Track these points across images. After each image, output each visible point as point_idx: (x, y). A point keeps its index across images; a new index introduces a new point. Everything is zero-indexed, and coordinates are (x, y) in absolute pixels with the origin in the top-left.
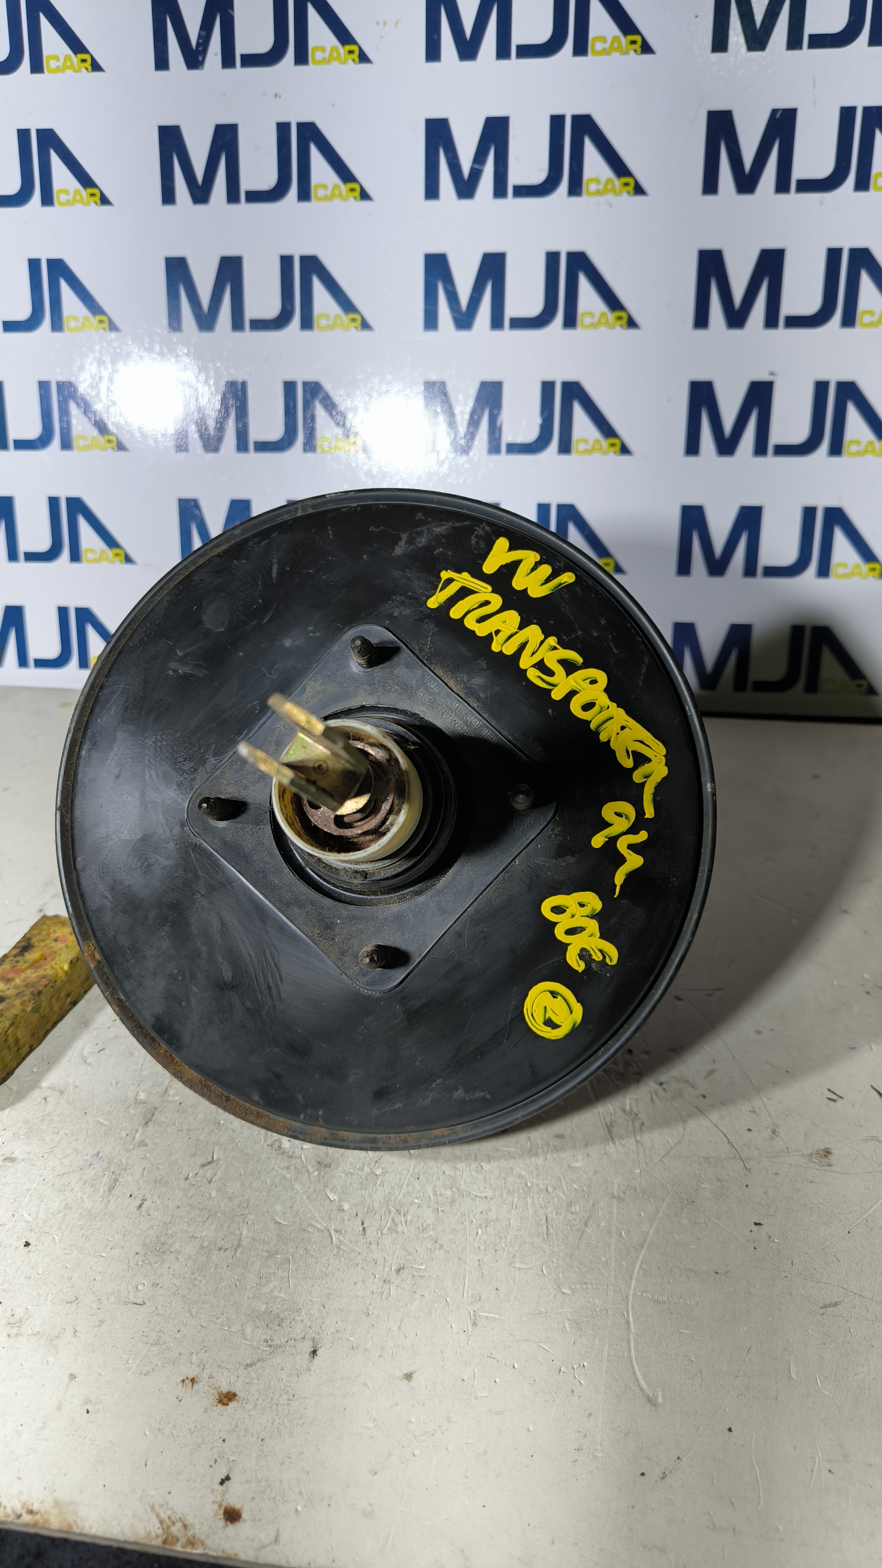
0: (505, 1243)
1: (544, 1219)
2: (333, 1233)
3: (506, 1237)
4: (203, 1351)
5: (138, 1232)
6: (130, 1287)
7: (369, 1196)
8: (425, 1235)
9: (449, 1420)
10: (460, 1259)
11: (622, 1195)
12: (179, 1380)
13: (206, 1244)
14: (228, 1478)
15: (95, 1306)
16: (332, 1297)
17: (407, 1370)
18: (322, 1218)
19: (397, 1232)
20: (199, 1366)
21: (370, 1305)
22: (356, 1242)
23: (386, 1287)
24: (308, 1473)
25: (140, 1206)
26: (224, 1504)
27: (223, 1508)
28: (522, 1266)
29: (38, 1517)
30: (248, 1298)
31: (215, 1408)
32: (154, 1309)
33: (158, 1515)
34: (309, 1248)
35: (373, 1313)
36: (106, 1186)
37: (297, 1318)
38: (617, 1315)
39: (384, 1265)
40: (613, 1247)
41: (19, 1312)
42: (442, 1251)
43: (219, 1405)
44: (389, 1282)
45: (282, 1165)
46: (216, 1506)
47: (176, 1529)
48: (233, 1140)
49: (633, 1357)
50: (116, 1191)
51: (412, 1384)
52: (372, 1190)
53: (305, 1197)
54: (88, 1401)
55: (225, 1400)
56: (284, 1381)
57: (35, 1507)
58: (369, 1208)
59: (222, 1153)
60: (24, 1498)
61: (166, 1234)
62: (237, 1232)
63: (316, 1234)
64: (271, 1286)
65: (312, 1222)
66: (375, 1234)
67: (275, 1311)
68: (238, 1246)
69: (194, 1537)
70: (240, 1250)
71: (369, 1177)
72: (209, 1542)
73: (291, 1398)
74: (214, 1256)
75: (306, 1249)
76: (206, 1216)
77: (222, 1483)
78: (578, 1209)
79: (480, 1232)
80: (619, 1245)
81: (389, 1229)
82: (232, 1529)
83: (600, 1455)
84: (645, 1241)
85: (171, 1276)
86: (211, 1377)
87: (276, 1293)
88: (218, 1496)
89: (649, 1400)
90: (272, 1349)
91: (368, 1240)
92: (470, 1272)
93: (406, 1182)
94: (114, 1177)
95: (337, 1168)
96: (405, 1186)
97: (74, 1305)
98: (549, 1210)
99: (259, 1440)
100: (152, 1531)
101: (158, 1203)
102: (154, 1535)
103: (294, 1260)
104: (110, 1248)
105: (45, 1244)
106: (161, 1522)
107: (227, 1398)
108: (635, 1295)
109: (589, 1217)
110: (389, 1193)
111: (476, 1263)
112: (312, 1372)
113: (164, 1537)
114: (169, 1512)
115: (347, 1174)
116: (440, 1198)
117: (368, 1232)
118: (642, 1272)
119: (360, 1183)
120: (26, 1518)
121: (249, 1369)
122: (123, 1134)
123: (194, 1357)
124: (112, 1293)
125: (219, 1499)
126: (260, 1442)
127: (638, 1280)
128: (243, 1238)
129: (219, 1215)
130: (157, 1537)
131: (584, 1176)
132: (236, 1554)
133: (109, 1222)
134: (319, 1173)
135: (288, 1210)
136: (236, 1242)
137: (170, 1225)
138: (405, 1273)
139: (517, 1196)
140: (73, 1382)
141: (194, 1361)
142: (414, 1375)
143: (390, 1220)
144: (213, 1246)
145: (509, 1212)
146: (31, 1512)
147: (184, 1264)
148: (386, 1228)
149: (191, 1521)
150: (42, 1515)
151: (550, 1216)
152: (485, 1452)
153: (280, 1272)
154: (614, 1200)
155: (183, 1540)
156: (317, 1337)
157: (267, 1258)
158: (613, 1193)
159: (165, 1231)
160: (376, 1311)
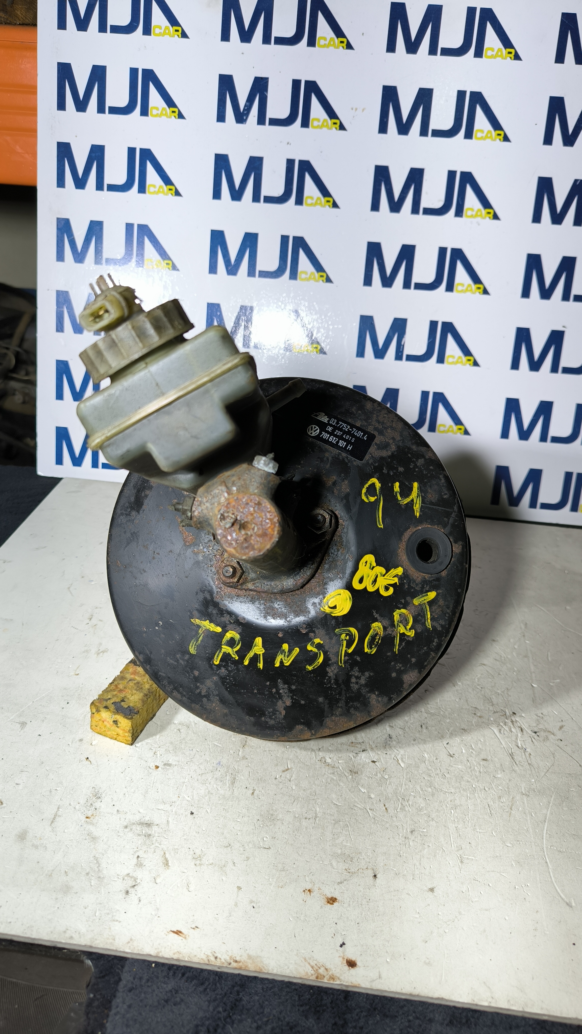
0: (469, 818)
1: (487, 806)
2: (369, 810)
3: (468, 815)
4: (312, 874)
5: (255, 808)
6: (259, 839)
7: (384, 790)
8: (422, 813)
9: (460, 913)
10: (445, 826)
11: (527, 793)
12: (302, 891)
13: (297, 816)
14: (344, 944)
15: (242, 849)
16: (377, 846)
17: (430, 886)
18: (361, 802)
19: (405, 810)
20: (311, 883)
21: (400, 851)
22: (384, 816)
23: (407, 841)
24: (388, 941)
25: (253, 793)
26: (346, 958)
27: (345, 960)
28: (481, 831)
29: (241, 964)
30: (330, 846)
31: (326, 906)
32: (276, 851)
33: (309, 964)
34: (357, 819)
35: (403, 855)
36: (230, 782)
37: (360, 857)
38: (539, 859)
39: (403, 829)
40: (529, 821)
41: (198, 852)
42: (434, 822)
43: (329, 904)
44: (408, 838)
45: (329, 772)
46: (341, 959)
47: (322, 971)
48: (297, 757)
49: (554, 881)
50: (236, 784)
51: (435, 894)
52: (385, 787)
53: (348, 790)
54: (252, 902)
55: (331, 902)
56: (362, 892)
57: (238, 959)
58: (386, 797)
59: (293, 765)
60: (230, 955)
61: (272, 810)
62: (313, 809)
63: (359, 811)
64: (341, 839)
65: (355, 804)
66: (393, 811)
67: (347, 853)
68: (316, 817)
69: (333, 975)
70: (317, 819)
71: (382, 780)
72: (342, 978)
73: (368, 901)
74: (304, 823)
75: (355, 819)
76: (293, 800)
77: (341, 946)
78: (505, 801)
79: (452, 811)
80: (532, 821)
81: (401, 809)
82: (353, 971)
83: (548, 933)
84: (546, 818)
85: (281, 833)
86: (319, 889)
87: (345, 843)
88: (341, 953)
89: (567, 904)
90: (351, 874)
91: (390, 815)
92: (452, 833)
93: (404, 783)
94: (232, 776)
95: (362, 774)
96: (403, 785)
97: (229, 848)
98: (489, 800)
99: (357, 923)
100: (308, 972)
101: (263, 792)
102: (310, 975)
103: (350, 825)
104: (241, 817)
105: (202, 814)
106: (312, 967)
107: (332, 901)
108: (547, 848)
109: (512, 805)
110: (396, 789)
111: (455, 829)
112: (377, 887)
113: (316, 975)
114: (315, 962)
115: (368, 778)
116: (426, 793)
117: (389, 810)
118: (548, 835)
119: (378, 783)
120: (234, 965)
121: (341, 885)
122: (232, 752)
123: (307, 878)
124: (250, 842)
125: (342, 955)
126: (357, 925)
127: (546, 840)
128: (317, 813)
129: (300, 799)
130: (312, 975)
131: (504, 782)
132: (359, 984)
133: (237, 802)
134: (352, 777)
135: (340, 797)
136: (314, 815)
137: (273, 805)
138: (416, 833)
139: (469, 792)
140: (240, 891)
141: (307, 880)
142: (435, 889)
143: (400, 804)
144: (301, 816)
145: (467, 801)
146: (236, 961)
147: (287, 826)
148: (399, 809)
149: (329, 967)
150: (243, 963)
151: (490, 804)
152: (485, 931)
153: (344, 832)
154: (524, 796)
155: (327, 977)
156: (374, 868)
157: (335, 824)
158: (522, 792)
159: (271, 808)
160: (404, 854)
